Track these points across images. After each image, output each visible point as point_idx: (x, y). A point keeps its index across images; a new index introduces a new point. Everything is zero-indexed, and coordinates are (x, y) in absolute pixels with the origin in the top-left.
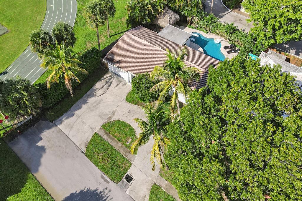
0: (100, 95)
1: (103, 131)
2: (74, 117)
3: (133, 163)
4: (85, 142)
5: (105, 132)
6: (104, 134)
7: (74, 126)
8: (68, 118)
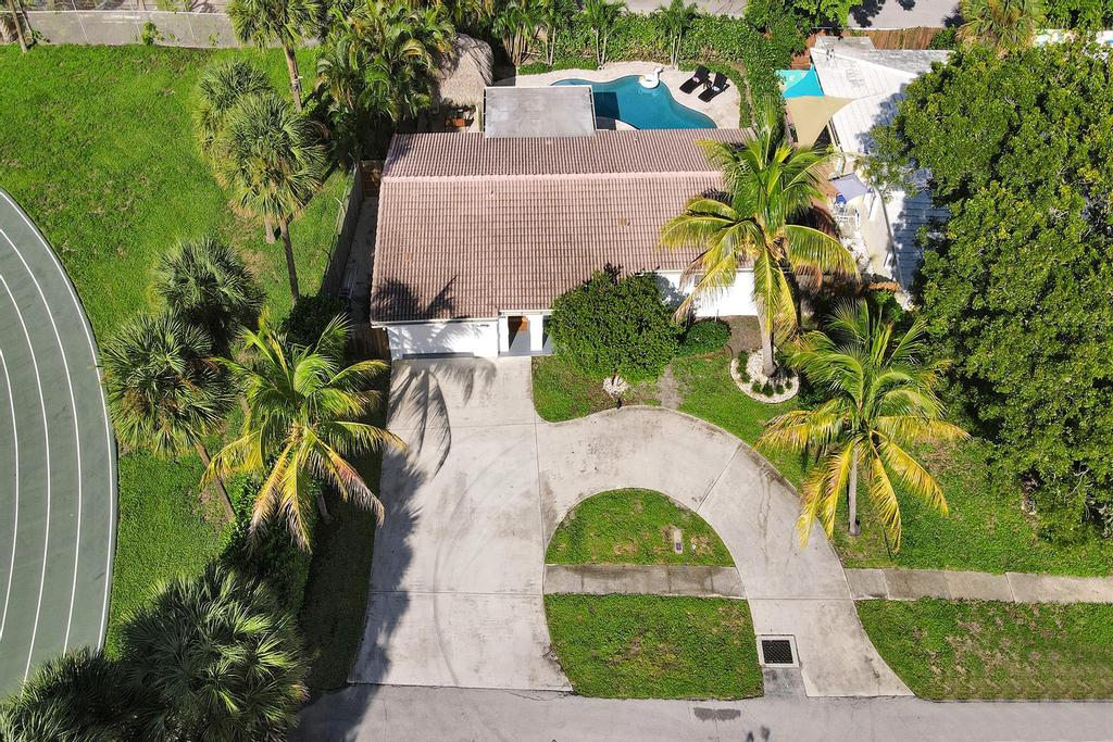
0: (441, 464)
1: (563, 573)
2: (415, 603)
3: (747, 595)
4: (538, 652)
5: (576, 570)
6: (577, 577)
7: (447, 636)
8: (392, 625)
